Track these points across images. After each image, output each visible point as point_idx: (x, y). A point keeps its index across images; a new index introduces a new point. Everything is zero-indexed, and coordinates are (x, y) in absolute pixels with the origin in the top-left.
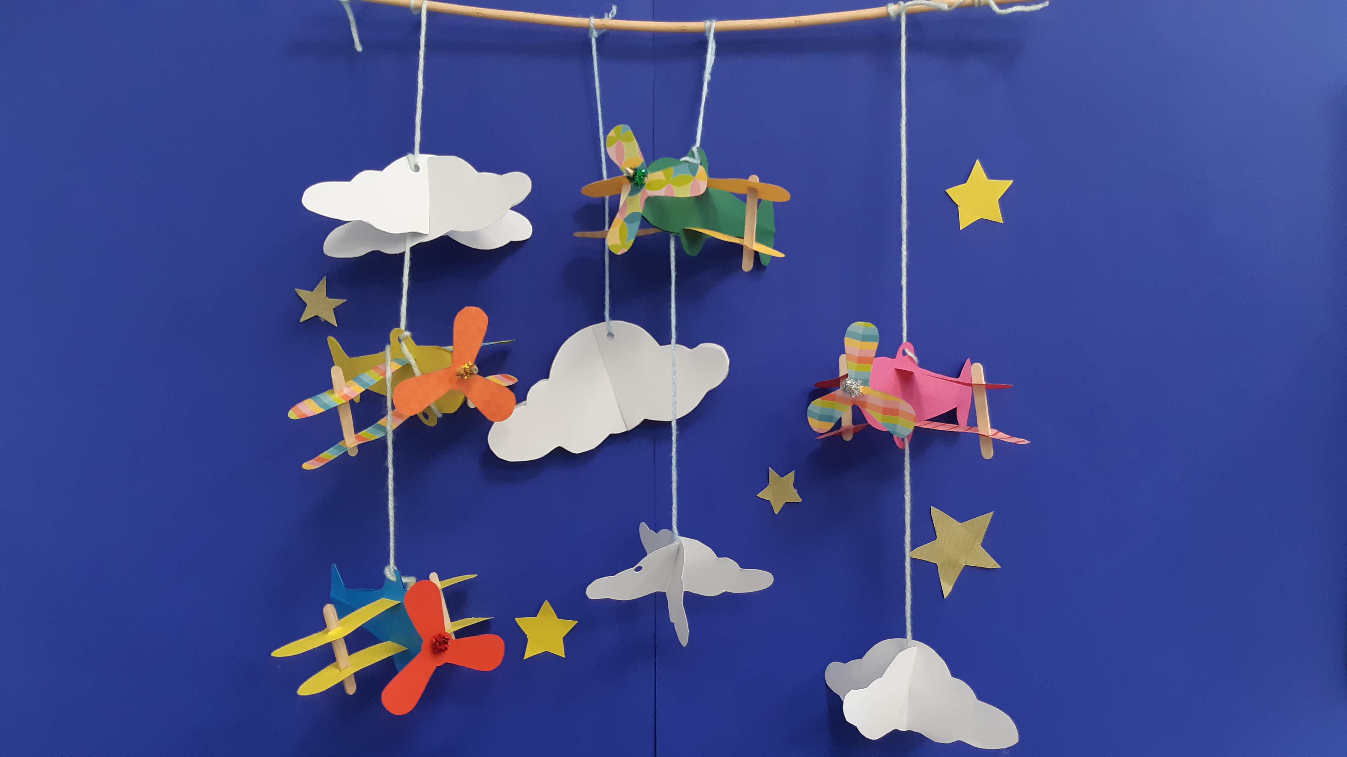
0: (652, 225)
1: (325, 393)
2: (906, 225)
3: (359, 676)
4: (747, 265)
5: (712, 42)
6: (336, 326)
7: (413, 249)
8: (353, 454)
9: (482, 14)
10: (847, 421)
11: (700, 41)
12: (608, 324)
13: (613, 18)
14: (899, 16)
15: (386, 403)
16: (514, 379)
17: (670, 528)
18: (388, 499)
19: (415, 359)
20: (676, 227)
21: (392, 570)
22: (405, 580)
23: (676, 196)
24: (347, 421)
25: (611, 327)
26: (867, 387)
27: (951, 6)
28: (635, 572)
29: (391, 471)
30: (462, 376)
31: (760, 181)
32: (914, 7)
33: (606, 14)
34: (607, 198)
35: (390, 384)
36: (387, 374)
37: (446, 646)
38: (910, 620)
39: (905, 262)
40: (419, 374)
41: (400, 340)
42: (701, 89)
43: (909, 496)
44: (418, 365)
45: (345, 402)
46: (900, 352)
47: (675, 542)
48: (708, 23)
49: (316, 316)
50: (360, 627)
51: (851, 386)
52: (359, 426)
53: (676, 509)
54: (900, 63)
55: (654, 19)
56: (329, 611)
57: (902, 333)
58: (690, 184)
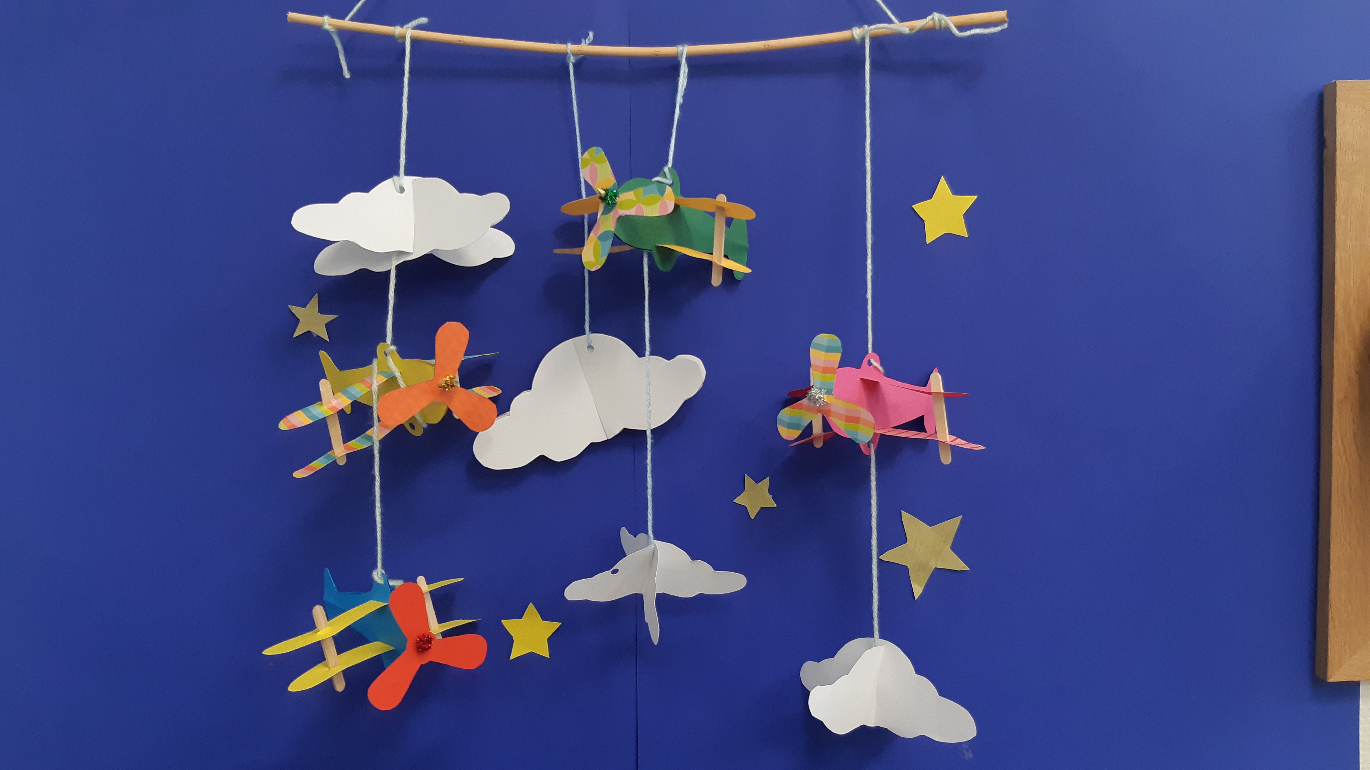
0: (625, 243)
1: (315, 405)
2: (870, 240)
3: (347, 673)
4: (716, 280)
5: (684, 66)
6: (328, 340)
7: (398, 267)
8: (342, 462)
9: (463, 41)
10: (817, 429)
11: (672, 66)
12: (588, 337)
13: (590, 44)
14: (863, 39)
15: (372, 413)
16: (498, 390)
17: (646, 532)
18: (375, 506)
19: (400, 372)
20: (648, 244)
21: (380, 573)
22: (392, 583)
23: (645, 215)
24: (335, 432)
25: (591, 340)
26: (830, 396)
27: (913, 30)
28: (612, 575)
29: (378, 479)
30: (444, 388)
31: (727, 201)
32: (877, 31)
33: (583, 40)
34: (586, 216)
35: (376, 396)
36: (373, 387)
37: (430, 645)
38: (877, 620)
39: (870, 276)
40: (403, 386)
41: (386, 354)
42: (674, 113)
43: (875, 501)
44: (403, 378)
45: (332, 413)
46: (865, 362)
47: (650, 545)
48: (680, 48)
49: (308, 331)
50: (349, 627)
51: (815, 395)
52: (347, 438)
53: (651, 514)
54: (864, 84)
55: (630, 44)
56: (318, 612)
57: (867, 344)
58: (659, 204)
